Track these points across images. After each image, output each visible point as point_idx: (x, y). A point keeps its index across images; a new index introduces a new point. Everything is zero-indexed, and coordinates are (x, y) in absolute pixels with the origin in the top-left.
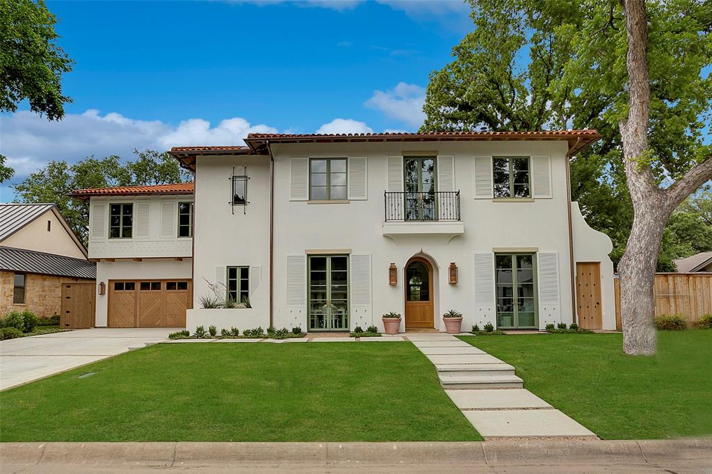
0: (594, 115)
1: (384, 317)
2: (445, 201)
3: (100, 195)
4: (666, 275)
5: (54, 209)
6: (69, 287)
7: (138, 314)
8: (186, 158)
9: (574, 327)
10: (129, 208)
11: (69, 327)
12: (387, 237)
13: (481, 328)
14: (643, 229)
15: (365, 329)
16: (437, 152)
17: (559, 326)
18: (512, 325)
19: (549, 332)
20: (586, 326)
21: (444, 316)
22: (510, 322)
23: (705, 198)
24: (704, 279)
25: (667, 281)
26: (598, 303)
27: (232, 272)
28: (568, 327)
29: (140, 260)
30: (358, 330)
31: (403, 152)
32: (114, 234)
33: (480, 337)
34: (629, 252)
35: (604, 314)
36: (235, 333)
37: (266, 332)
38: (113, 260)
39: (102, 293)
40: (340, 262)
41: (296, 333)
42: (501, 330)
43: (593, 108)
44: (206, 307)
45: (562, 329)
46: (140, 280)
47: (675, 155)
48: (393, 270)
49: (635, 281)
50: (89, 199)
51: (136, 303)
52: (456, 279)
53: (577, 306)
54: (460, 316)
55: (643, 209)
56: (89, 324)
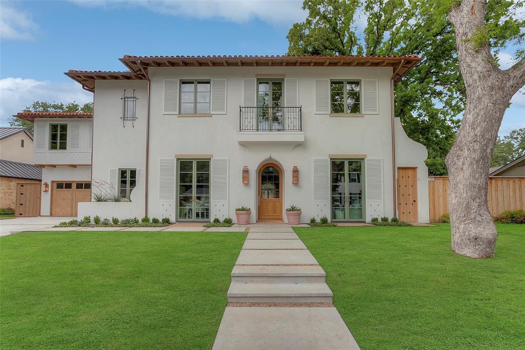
1: (237, 210)
5: (27, 131)
6: (22, 186)
7: (74, 206)
9: (394, 220)
10: (64, 128)
11: (22, 215)
12: (244, 145)
13: (318, 220)
14: (478, 115)
15: (222, 220)
16: (285, 75)
17: (382, 219)
18: (344, 218)
19: (374, 224)
20: (404, 219)
21: (287, 210)
22: (342, 215)
24: (505, 182)
26: (414, 201)
27: (123, 173)
28: (390, 220)
29: (75, 166)
30: (217, 221)
31: (256, 75)
32: (53, 146)
33: (315, 228)
34: (461, 142)
35: (419, 209)
36: (116, 222)
37: (140, 222)
39: (46, 191)
40: (204, 165)
41: (164, 223)
42: (334, 222)
44: (98, 201)
45: (385, 222)
46: (75, 182)
48: (246, 172)
49: (467, 173)
50: (34, 120)
51: (72, 199)
52: (298, 180)
53: (397, 203)
54: (300, 210)
55: (479, 92)
56: (38, 213)
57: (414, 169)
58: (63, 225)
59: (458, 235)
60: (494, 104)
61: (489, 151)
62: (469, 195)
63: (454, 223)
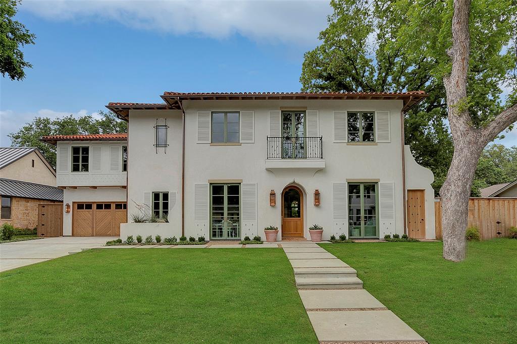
0: (422, 84)
1: (265, 229)
2: (312, 144)
3: (64, 140)
4: (473, 199)
5: (37, 151)
6: (43, 207)
7: (95, 226)
8: (121, 111)
9: (405, 237)
10: (86, 150)
11: (43, 235)
12: (270, 170)
13: (337, 238)
14: (461, 161)
15: (252, 238)
16: (306, 108)
17: (394, 236)
18: (360, 235)
19: (387, 240)
20: (413, 236)
21: (310, 229)
22: (359, 233)
23: (495, 149)
24: (501, 202)
25: (473, 203)
26: (422, 220)
27: (156, 196)
28: (401, 237)
29: (95, 187)
30: (247, 239)
31: (281, 107)
32: (76, 168)
33: (335, 244)
34: (450, 179)
35: (426, 227)
37: (178, 241)
38: (75, 188)
39: (68, 212)
40: (234, 189)
41: (200, 241)
42: (352, 239)
43: (422, 79)
44: (136, 222)
45: (396, 239)
46: (95, 202)
47: (480, 113)
48: (273, 194)
49: (453, 202)
50: (56, 143)
51: (93, 219)
52: (319, 202)
53: (407, 222)
54: (322, 229)
55: (461, 144)
56: (59, 234)
57: (422, 191)
58: (109, 243)
59: (447, 246)
60: (472, 154)
61: (468, 186)
62: (455, 218)
63: (445, 238)
